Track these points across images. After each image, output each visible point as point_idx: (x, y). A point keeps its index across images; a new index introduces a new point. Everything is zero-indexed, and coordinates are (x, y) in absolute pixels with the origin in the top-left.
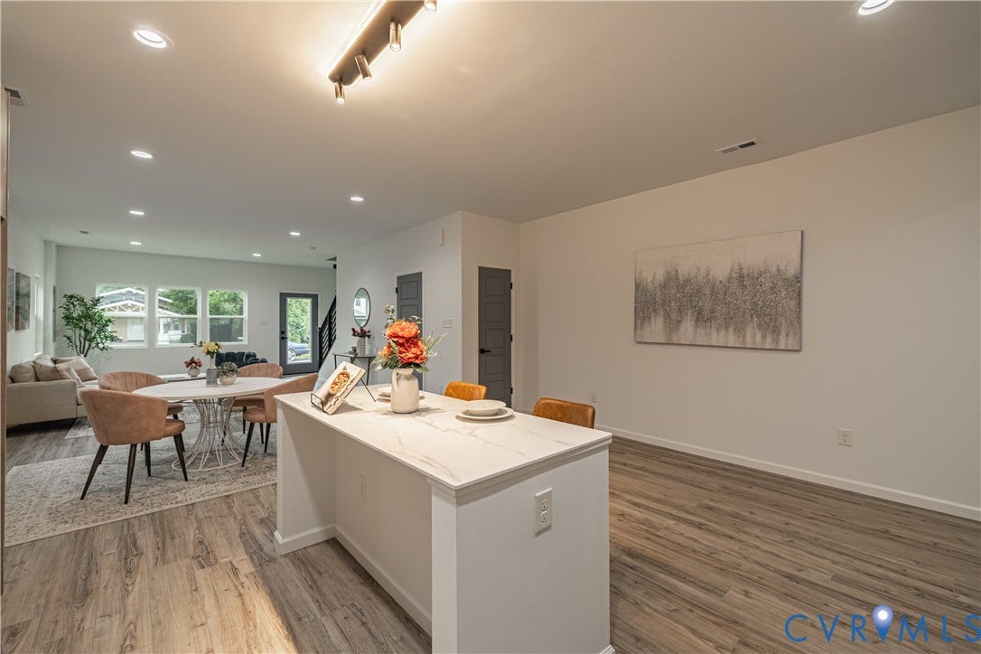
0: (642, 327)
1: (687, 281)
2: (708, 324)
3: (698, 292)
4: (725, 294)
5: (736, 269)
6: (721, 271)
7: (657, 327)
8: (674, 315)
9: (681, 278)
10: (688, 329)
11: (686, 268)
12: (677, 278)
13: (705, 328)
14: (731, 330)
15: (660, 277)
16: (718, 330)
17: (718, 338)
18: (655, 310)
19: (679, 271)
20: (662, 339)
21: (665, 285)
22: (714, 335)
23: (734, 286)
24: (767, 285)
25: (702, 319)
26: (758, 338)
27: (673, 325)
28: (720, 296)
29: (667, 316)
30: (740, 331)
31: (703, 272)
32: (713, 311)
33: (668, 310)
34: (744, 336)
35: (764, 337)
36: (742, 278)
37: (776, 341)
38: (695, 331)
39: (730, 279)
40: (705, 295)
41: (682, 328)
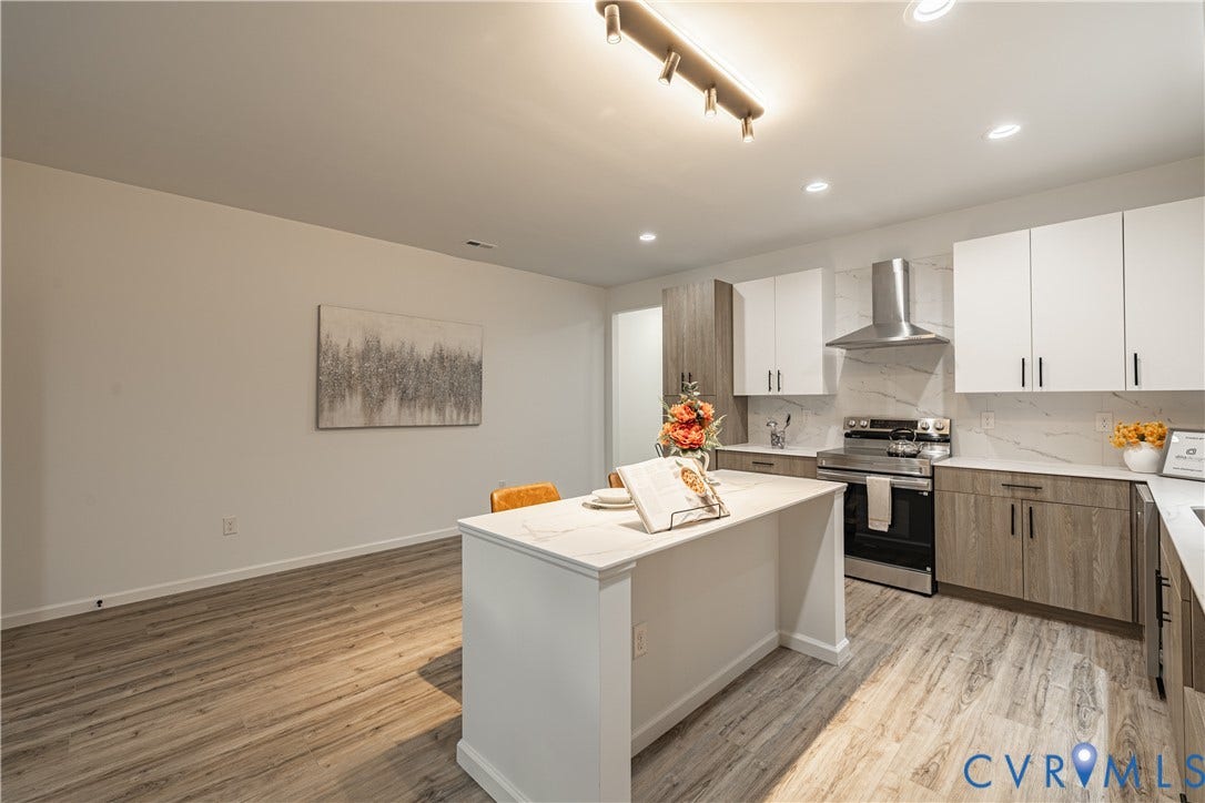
0: (332, 409)
1: (391, 356)
2: (413, 402)
3: (402, 369)
4: (428, 372)
5: (438, 350)
6: (425, 350)
7: (351, 408)
8: (376, 394)
9: (383, 349)
10: (391, 410)
11: (388, 340)
12: (378, 349)
13: (409, 407)
14: (433, 409)
15: (358, 345)
16: (422, 410)
17: (423, 417)
18: (350, 387)
19: (382, 342)
20: (360, 422)
21: (364, 356)
22: (418, 414)
23: (436, 366)
24: (461, 370)
25: (405, 399)
26: (455, 416)
27: (373, 404)
28: (424, 374)
29: (366, 394)
30: (441, 410)
31: (407, 349)
32: (416, 390)
33: (368, 386)
34: (444, 415)
35: (459, 415)
36: (442, 359)
37: (467, 417)
38: (400, 409)
39: (432, 358)
40: (410, 372)
41: (385, 408)
